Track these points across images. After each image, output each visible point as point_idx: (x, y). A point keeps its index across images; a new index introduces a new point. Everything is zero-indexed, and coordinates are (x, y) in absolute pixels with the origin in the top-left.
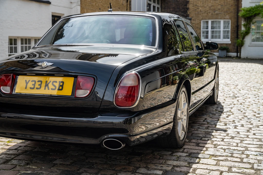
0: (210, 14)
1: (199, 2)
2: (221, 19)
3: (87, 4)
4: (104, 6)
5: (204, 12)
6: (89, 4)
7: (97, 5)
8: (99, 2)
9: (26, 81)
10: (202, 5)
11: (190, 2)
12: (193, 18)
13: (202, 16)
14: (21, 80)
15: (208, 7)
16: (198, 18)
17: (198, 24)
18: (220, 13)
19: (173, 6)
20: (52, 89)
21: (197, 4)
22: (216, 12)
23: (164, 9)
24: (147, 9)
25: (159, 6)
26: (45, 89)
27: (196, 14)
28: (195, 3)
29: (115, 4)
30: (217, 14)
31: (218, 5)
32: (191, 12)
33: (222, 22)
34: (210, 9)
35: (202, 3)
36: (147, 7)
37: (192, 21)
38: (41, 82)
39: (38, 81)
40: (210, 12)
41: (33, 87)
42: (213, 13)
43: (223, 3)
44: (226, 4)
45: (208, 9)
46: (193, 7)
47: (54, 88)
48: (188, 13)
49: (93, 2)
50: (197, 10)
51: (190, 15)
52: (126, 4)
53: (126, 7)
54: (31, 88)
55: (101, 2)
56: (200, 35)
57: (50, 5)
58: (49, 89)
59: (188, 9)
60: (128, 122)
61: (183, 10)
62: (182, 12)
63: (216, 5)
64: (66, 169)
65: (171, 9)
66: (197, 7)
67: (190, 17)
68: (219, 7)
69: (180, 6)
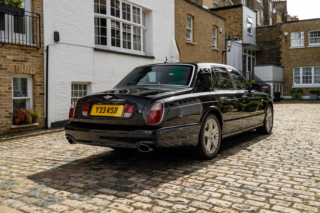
0: (301, 62)
1: (291, 52)
2: (311, 66)
3: (186, 58)
4: (201, 59)
5: (295, 60)
6: (188, 58)
7: (195, 58)
8: (197, 56)
9: (97, 108)
10: (293, 54)
11: (282, 53)
12: (285, 66)
13: (293, 64)
14: (94, 107)
15: (299, 56)
16: (290, 66)
17: (290, 71)
18: (311, 61)
19: (267, 57)
20: (111, 113)
21: (289, 54)
22: (307, 60)
23: (259, 59)
24: (242, 59)
25: (254, 57)
26: (107, 113)
27: (288, 62)
28: (287, 53)
29: (211, 56)
30: (308, 62)
31: (308, 54)
32: (284, 61)
33: (313, 69)
34: (301, 58)
35: (293, 53)
36: (242, 58)
37: (284, 69)
38: (105, 108)
39: (104, 108)
40: (301, 60)
41: (100, 111)
42: (304, 61)
43: (314, 52)
44: (316, 53)
45: (299, 58)
46: (285, 56)
47: (112, 112)
48: (281, 62)
49: (191, 56)
50: (289, 58)
51: (282, 63)
52: (222, 56)
53: (222, 59)
54: (99, 112)
55: (199, 56)
56: (293, 81)
57: (154, 60)
58: (109, 113)
59: (281, 58)
60: (154, 134)
61: (276, 60)
62: (275, 61)
63: (307, 54)
64: (121, 167)
65: (266, 59)
66: (289, 57)
67: (282, 65)
68: (310, 55)
69: (274, 56)
